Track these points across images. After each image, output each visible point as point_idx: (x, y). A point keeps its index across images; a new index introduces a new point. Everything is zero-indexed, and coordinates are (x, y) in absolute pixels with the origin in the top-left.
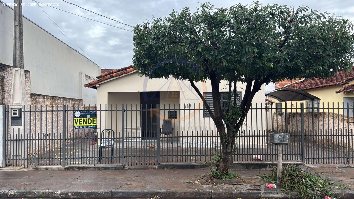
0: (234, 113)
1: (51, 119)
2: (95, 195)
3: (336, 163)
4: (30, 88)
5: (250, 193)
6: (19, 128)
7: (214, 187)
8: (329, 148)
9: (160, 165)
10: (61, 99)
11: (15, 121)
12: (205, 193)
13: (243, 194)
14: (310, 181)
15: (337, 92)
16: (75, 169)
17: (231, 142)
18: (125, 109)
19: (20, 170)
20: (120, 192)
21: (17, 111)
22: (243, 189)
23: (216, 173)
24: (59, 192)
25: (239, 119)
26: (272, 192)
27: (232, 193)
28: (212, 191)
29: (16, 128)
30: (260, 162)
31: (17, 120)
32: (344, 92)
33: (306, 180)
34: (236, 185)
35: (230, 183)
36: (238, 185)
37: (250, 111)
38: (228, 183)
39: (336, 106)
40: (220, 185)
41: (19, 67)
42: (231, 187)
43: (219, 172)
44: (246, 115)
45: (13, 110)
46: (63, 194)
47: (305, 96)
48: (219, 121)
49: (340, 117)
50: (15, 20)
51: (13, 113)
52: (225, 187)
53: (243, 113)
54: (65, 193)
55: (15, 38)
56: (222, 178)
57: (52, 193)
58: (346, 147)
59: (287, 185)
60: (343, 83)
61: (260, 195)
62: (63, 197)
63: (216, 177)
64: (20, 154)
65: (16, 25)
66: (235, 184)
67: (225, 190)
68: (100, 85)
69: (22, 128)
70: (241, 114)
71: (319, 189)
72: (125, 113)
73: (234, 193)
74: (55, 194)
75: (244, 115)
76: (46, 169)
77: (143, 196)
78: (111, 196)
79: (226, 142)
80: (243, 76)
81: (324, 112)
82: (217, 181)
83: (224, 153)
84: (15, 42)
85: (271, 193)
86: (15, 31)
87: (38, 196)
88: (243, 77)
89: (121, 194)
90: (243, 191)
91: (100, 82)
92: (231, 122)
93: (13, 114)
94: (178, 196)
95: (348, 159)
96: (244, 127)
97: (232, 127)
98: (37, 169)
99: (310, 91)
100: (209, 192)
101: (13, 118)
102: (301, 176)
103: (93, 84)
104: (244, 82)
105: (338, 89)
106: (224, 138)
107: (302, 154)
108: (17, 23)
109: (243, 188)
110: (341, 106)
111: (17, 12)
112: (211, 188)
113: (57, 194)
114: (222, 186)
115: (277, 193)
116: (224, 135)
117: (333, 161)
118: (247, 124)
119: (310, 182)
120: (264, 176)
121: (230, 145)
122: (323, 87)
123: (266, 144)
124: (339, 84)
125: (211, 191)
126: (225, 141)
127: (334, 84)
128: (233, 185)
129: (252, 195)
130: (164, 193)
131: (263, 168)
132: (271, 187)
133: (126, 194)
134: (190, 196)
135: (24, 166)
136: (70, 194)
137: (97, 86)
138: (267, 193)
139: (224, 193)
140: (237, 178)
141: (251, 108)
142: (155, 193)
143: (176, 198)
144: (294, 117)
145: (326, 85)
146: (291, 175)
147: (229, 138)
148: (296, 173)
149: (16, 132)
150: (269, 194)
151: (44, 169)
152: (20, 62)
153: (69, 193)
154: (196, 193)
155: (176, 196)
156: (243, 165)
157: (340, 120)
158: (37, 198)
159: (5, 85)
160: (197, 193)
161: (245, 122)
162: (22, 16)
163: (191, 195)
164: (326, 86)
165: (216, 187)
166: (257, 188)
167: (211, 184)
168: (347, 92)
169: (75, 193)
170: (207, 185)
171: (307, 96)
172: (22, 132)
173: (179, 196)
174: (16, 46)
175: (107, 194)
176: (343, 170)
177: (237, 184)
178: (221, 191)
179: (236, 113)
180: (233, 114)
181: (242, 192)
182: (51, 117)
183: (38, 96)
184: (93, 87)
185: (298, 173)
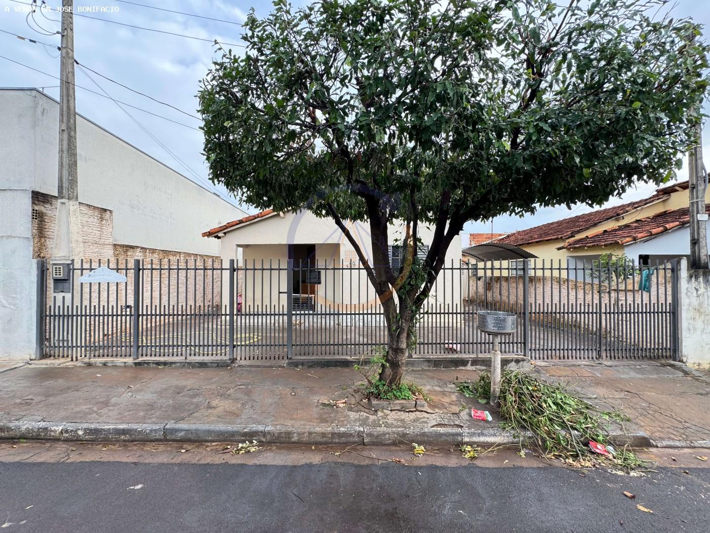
0: (414, 274)
1: (159, 282)
2: (131, 435)
3: (580, 358)
4: (111, 235)
5: (441, 435)
6: (64, 297)
7: (372, 418)
8: (551, 327)
9: (290, 361)
10: (180, 254)
11: (60, 285)
12: (351, 434)
13: (427, 436)
14: (554, 403)
15: (559, 249)
16: (151, 364)
17: (406, 329)
18: (236, 267)
19: (62, 366)
20: (181, 430)
21: (62, 269)
22: (426, 422)
23: (377, 387)
24: (60, 428)
25: (423, 286)
26: (485, 432)
27: (404, 435)
28: (365, 430)
29: (60, 296)
30: (455, 356)
31: (62, 283)
32: (569, 249)
33: (548, 405)
34: (413, 414)
35: (403, 409)
36: (417, 413)
37: (442, 271)
38: (399, 408)
39: (556, 265)
40: (382, 414)
41: (67, 197)
42: (403, 417)
43: (384, 385)
44: (435, 278)
45: (54, 267)
46: (67, 431)
47: (516, 253)
48: (383, 289)
49: (570, 283)
50: (61, 121)
51: (54, 271)
52: (392, 417)
53: (430, 274)
54: (72, 431)
55: (61, 151)
56: (387, 398)
57: (46, 429)
58: (580, 327)
59: (514, 417)
60: (567, 237)
61: (460, 438)
62: (67, 437)
63: (378, 396)
64: (65, 339)
65: (62, 130)
66: (411, 411)
67: (391, 426)
68: (225, 233)
69: (68, 296)
70: (426, 276)
71: (578, 426)
72: (235, 273)
73: (408, 434)
74: (51, 431)
75: (431, 279)
76: (105, 364)
77: (227, 437)
78: (162, 437)
79: (397, 329)
80: (431, 212)
81: (545, 275)
82: (377, 404)
83: (393, 351)
84: (61, 158)
85: (483, 434)
86: (61, 140)
87: (19, 435)
88: (430, 214)
89: (182, 434)
90: (426, 430)
91: (224, 229)
92: (407, 292)
93: (54, 273)
94: (296, 438)
95: (599, 351)
96: (431, 300)
97: (409, 302)
98: (89, 365)
99: (525, 247)
100: (359, 431)
101: (56, 281)
102: (537, 396)
103: (215, 233)
104: (432, 223)
105: (561, 245)
106: (394, 322)
107: (524, 343)
108: (64, 127)
109: (426, 420)
110: (564, 265)
111: (65, 108)
112: (364, 422)
113: (55, 431)
114: (387, 415)
115: (495, 435)
116: (393, 317)
117: (574, 355)
118: (436, 296)
119: (554, 407)
120: (464, 387)
121: (405, 335)
122: (537, 242)
123: (463, 321)
124: (561, 237)
125: (362, 430)
126: (394, 328)
127: (554, 237)
128: (408, 412)
129: (444, 438)
130: (269, 433)
131: (461, 366)
132: (480, 418)
133: (192, 433)
134: (321, 440)
135: (72, 358)
136: (80, 433)
137: (220, 234)
138: (473, 435)
139: (389, 434)
140: (417, 394)
141: (443, 267)
142: (251, 432)
143: (293, 443)
144: (497, 282)
145: (540, 239)
146: (519, 394)
147: (402, 322)
148: (528, 389)
149: (59, 303)
150: (479, 436)
151: (101, 365)
152: (68, 190)
153: (79, 429)
154: (333, 434)
155: (293, 439)
156: (429, 361)
157: (570, 287)
158: (15, 439)
159: (46, 227)
160: (335, 433)
161: (432, 292)
162: (75, 114)
163: (323, 437)
164: (541, 241)
165: (374, 417)
166: (453, 422)
167: (366, 410)
168: (575, 248)
169: (91, 430)
170: (357, 411)
171: (518, 254)
172: (68, 302)
173: (299, 440)
174: (62, 163)
175: (155, 433)
176: (594, 370)
177: (416, 411)
178: (383, 429)
179: (416, 274)
180: (410, 277)
181: (424, 433)
182: (159, 279)
183: (131, 248)
184: (215, 237)
185: (530, 388)
